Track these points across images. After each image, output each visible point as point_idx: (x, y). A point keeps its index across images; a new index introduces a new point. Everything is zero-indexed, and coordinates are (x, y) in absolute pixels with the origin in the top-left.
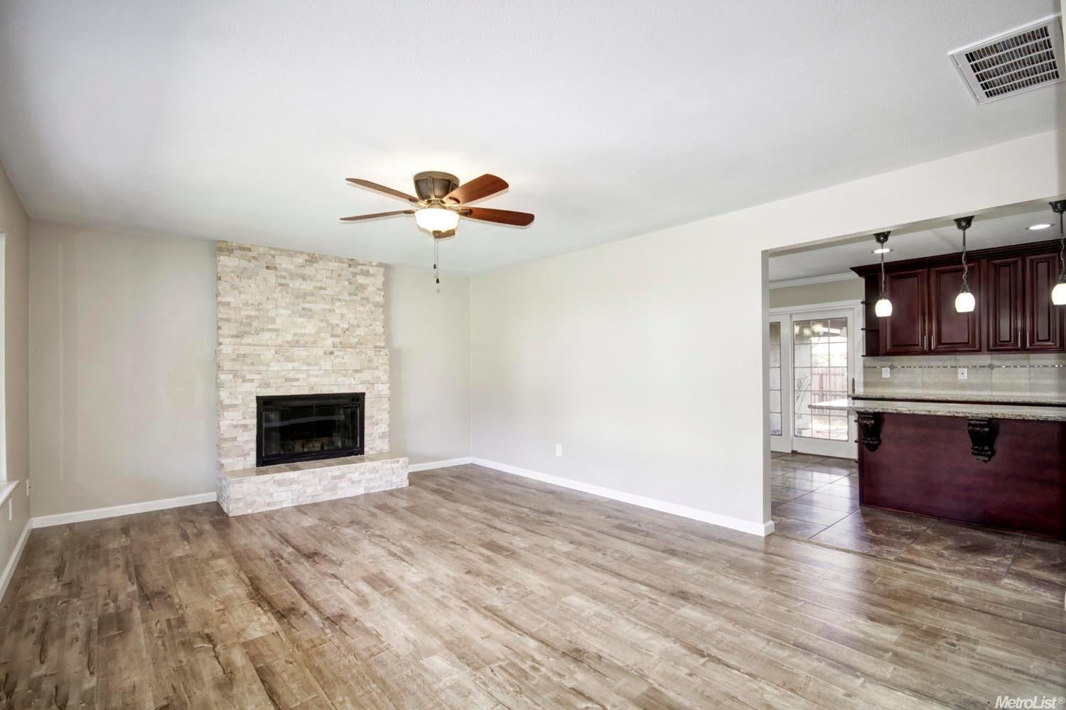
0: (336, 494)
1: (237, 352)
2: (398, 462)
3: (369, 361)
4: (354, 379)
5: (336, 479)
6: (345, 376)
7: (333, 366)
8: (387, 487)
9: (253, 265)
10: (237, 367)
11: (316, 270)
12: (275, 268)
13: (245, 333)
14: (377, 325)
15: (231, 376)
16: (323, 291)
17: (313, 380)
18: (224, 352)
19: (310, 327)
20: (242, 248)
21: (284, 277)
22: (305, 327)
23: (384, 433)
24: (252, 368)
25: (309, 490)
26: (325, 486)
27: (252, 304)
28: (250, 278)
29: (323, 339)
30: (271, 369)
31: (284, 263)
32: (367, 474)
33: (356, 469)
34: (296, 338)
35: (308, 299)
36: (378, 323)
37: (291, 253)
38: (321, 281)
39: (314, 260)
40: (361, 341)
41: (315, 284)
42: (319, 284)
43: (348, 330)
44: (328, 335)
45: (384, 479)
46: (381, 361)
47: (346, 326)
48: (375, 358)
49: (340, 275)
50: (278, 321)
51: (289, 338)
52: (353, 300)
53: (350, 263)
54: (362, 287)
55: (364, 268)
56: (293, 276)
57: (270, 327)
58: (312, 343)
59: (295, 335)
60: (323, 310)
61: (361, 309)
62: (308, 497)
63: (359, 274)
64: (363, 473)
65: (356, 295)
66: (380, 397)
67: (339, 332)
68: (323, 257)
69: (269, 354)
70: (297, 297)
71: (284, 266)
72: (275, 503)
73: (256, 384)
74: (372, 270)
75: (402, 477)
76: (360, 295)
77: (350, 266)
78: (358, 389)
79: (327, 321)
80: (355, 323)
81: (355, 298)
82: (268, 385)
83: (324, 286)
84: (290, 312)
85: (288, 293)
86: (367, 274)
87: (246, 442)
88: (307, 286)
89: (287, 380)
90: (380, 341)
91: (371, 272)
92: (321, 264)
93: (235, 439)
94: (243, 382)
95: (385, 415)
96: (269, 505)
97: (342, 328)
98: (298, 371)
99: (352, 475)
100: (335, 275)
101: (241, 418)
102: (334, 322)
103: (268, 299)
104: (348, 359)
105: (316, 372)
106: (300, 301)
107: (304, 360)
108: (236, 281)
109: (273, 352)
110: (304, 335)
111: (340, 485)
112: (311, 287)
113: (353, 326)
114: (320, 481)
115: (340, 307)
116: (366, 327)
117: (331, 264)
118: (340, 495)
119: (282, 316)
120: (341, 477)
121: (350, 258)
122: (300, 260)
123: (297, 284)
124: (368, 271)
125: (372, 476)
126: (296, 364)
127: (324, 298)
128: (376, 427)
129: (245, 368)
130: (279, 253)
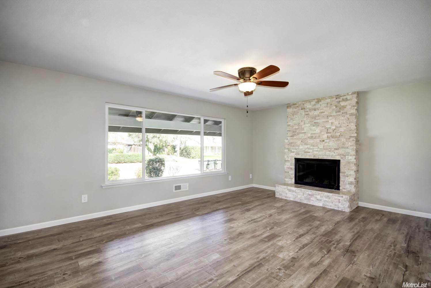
0: (310, 202)
1: (289, 142)
2: (342, 197)
3: (343, 144)
4: (334, 153)
5: (310, 195)
6: (330, 151)
7: (324, 146)
8: (335, 208)
9: (297, 110)
10: (289, 147)
11: (320, 105)
12: (304, 109)
13: (294, 135)
14: (352, 126)
15: (287, 150)
16: (323, 113)
17: (315, 152)
18: (286, 142)
19: (317, 130)
20: (294, 104)
21: (307, 111)
22: (315, 131)
23: (352, 182)
24: (294, 147)
25: (299, 196)
26: (305, 197)
27: (297, 124)
28: (296, 114)
29: (324, 135)
30: (300, 148)
31: (308, 106)
32: (324, 197)
33: (319, 194)
34: (312, 135)
35: (317, 118)
36: (352, 124)
37: (310, 101)
38: (323, 109)
39: (319, 101)
40: (342, 134)
41: (320, 111)
42: (322, 111)
43: (335, 129)
44: (325, 133)
45: (334, 203)
46: (350, 144)
47: (334, 128)
48: (347, 143)
49: (331, 104)
50: (305, 129)
51: (309, 135)
52: (338, 115)
53: (337, 97)
54: (344, 107)
55: (345, 97)
56: (310, 110)
57: (303, 131)
58: (318, 137)
59: (311, 134)
60: (323, 122)
61: (342, 118)
62: (298, 199)
63: (342, 101)
64: (322, 197)
65: (340, 112)
66: (349, 163)
67: (331, 131)
68: (324, 98)
69: (299, 142)
70: (312, 118)
71: (307, 107)
72: (288, 197)
73: (295, 153)
74: (349, 97)
75: (345, 206)
76: (342, 111)
77: (336, 98)
78: (337, 158)
79: (325, 127)
80: (339, 126)
81: (338, 113)
82: (298, 154)
83: (323, 111)
84: (310, 125)
85: (309, 117)
86: (347, 100)
87: (292, 174)
88: (316, 113)
89: (305, 152)
90: (353, 133)
91: (348, 98)
92: (323, 102)
93: (288, 172)
94: (291, 152)
95: (352, 173)
96: (286, 197)
97: (333, 129)
98: (309, 149)
99: (316, 196)
100: (329, 105)
101: (290, 165)
102: (328, 126)
103: (302, 121)
104: (332, 144)
105: (317, 149)
106: (314, 119)
107: (311, 144)
108: (292, 117)
109: (300, 141)
110: (315, 134)
111: (312, 199)
112: (318, 113)
113: (338, 127)
114: (303, 194)
115: (331, 120)
116: (345, 127)
117: (327, 100)
118: (311, 203)
119: (307, 127)
120: (312, 195)
121: (337, 95)
122: (313, 103)
123: (312, 113)
124: (347, 99)
125: (327, 200)
126: (309, 146)
127: (323, 117)
128: (347, 178)
129: (292, 147)
130: (305, 102)
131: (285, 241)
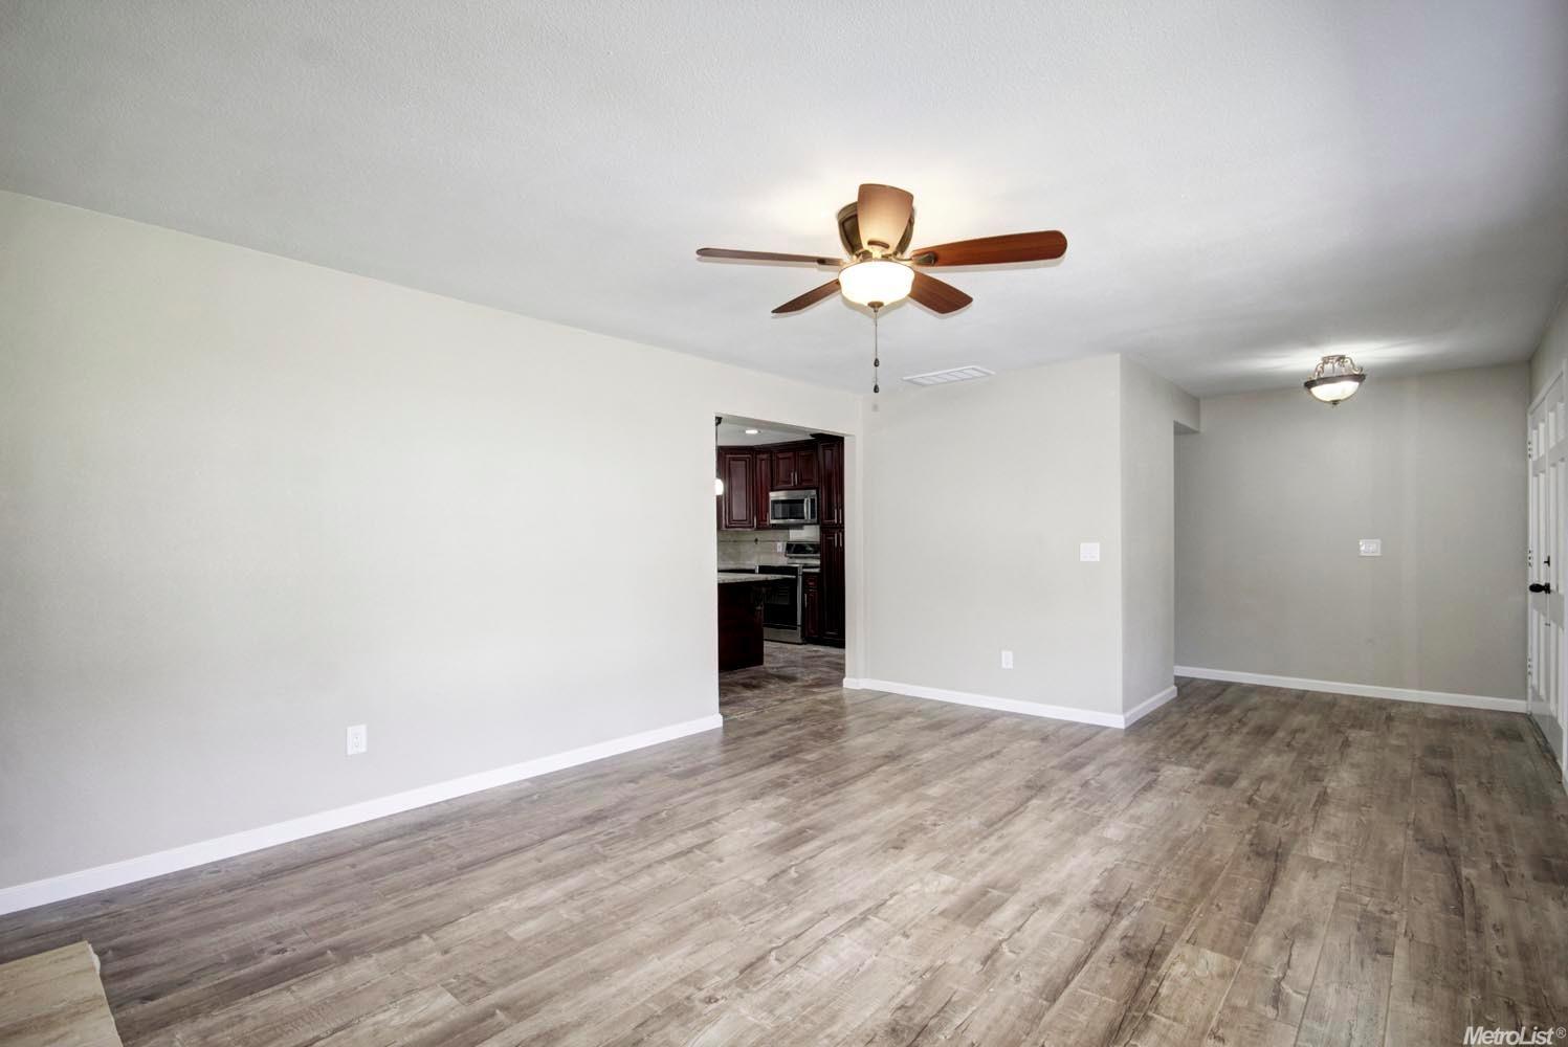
131: (927, 890)
